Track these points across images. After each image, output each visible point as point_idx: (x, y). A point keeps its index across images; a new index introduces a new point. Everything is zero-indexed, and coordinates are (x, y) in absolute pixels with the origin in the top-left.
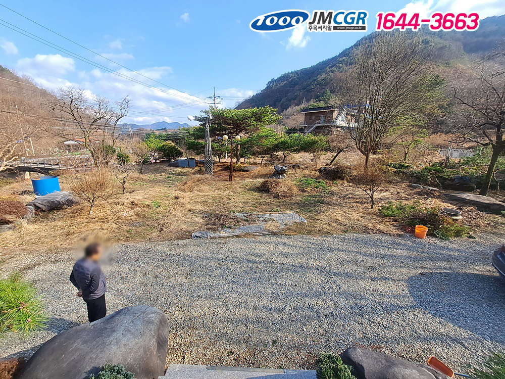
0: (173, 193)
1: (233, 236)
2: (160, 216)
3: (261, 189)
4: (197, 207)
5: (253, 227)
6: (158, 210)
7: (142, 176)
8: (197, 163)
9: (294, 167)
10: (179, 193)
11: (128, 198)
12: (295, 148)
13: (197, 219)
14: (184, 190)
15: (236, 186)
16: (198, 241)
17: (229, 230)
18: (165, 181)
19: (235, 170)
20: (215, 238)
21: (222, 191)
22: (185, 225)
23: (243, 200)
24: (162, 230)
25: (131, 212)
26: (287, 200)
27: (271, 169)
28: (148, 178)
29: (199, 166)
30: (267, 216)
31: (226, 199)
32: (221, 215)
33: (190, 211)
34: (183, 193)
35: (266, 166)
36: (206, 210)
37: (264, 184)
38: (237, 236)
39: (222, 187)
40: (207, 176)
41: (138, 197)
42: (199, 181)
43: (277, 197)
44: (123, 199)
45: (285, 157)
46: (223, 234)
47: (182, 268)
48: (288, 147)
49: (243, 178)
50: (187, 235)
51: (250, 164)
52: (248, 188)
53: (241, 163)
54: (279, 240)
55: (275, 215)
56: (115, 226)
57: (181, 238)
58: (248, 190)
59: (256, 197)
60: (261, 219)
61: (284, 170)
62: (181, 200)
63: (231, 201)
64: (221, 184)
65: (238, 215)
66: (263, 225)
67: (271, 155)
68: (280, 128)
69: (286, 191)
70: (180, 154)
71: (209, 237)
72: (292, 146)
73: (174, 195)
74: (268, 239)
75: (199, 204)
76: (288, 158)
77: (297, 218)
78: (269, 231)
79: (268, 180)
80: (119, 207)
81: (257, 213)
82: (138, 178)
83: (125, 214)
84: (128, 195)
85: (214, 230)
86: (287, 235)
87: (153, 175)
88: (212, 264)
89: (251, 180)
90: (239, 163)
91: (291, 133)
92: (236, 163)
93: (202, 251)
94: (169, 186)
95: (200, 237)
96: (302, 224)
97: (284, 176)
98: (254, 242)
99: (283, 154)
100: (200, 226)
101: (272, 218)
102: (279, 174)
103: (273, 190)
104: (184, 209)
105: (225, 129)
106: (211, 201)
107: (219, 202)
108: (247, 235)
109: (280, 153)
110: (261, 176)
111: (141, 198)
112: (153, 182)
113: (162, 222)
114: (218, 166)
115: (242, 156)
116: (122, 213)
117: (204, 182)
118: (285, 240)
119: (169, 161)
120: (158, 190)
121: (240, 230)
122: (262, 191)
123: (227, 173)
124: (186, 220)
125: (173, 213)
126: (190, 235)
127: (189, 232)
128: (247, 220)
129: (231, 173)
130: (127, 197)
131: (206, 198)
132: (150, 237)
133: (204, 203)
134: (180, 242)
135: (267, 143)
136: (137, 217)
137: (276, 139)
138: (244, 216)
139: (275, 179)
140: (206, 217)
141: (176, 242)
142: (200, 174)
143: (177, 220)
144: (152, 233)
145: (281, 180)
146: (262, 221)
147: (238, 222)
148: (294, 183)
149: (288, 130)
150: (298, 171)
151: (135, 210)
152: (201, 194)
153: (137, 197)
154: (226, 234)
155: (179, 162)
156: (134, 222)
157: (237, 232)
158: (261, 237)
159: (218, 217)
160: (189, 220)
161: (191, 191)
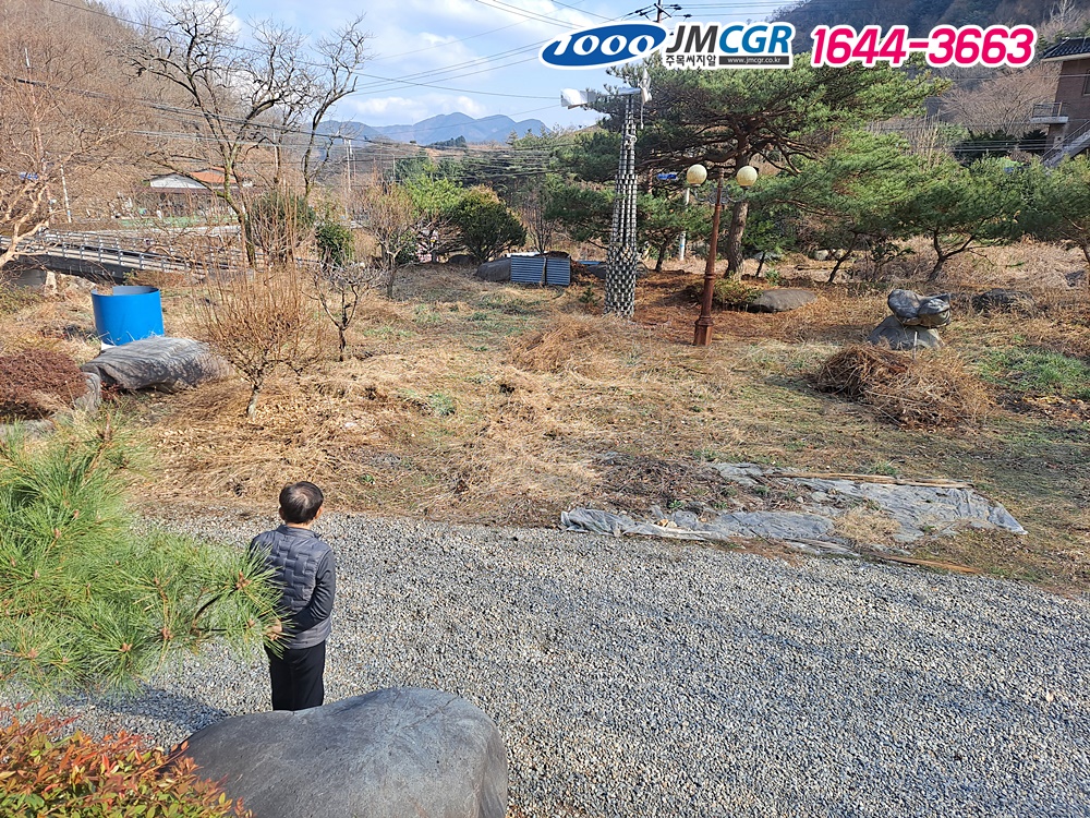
0: (497, 370)
1: (704, 543)
2: (455, 444)
3: (823, 383)
4: (576, 425)
5: (786, 523)
6: (449, 422)
7: (394, 307)
8: (578, 271)
9: (982, 303)
10: (513, 373)
11: (355, 375)
12: (996, 221)
13: (576, 467)
14: (530, 366)
15: (720, 362)
16: (578, 540)
17: (692, 518)
18: (465, 329)
19: (720, 305)
20: (640, 537)
21: (666, 379)
22: (535, 480)
23: (747, 420)
24: (462, 487)
25: (368, 420)
26: (939, 436)
27: (872, 306)
28: (414, 316)
29: (583, 284)
30: (845, 486)
31: (680, 407)
32: (662, 464)
33: (552, 436)
34: (527, 374)
35: (850, 295)
36: (608, 441)
37: (838, 365)
38: (722, 544)
39: (667, 364)
40: (613, 319)
41: (385, 373)
42: (582, 334)
43: (892, 417)
44: (339, 376)
45: (942, 259)
46: (668, 528)
47: (529, 616)
48: (962, 218)
49: (750, 336)
50: (544, 515)
51: (783, 282)
52: (767, 373)
53: (746, 277)
54: (894, 582)
55: (880, 490)
56: (322, 457)
57: (524, 522)
58: (770, 383)
59: (802, 412)
60: (821, 496)
61: (935, 313)
62: (523, 397)
63: (699, 415)
64: (663, 353)
65: (728, 470)
66: (826, 517)
67: (879, 250)
68: (931, 134)
69: (936, 397)
70: (518, 238)
71: (617, 533)
72: (982, 214)
73: (497, 378)
74: (843, 570)
75: (584, 415)
76: (958, 265)
77: (981, 513)
78: (851, 543)
79: (858, 347)
80: (331, 401)
81: (804, 473)
82: (381, 312)
83: (350, 425)
84: (354, 366)
85: (638, 513)
86: (928, 569)
87: (426, 307)
88: (632, 620)
89: (783, 347)
90: (737, 277)
91: (979, 156)
92: (726, 275)
93: (596, 574)
94: (479, 347)
95: (585, 527)
96: (999, 536)
97: (930, 339)
98: (788, 574)
99: (936, 246)
100: (588, 489)
101: (867, 497)
102: (911, 328)
103: (874, 389)
104: (531, 427)
105: (697, 142)
106: (624, 409)
107: (655, 415)
108: (761, 543)
109: (921, 244)
110: (827, 333)
111: (394, 378)
112: (432, 331)
113: (464, 463)
114: (654, 286)
115: (750, 251)
116: (340, 419)
117: (604, 342)
118: (920, 586)
119: (477, 259)
120: (443, 358)
121: (734, 524)
122: (828, 390)
123: (687, 315)
124: (542, 464)
125: (498, 437)
126: (554, 517)
127: (551, 506)
128: (761, 494)
129: (703, 312)
130: (353, 372)
131: (607, 397)
132: (427, 504)
133: (602, 415)
134: (520, 534)
135: (866, 196)
136: (387, 438)
137: (911, 182)
138: (750, 476)
139: (887, 348)
140: (607, 463)
141: (508, 532)
142: (586, 311)
143: (512, 464)
144: (432, 492)
145: (917, 355)
146: (824, 503)
147: (725, 494)
148: (977, 368)
149: (965, 143)
150: (1000, 320)
151: (380, 414)
152: (588, 382)
153: (384, 376)
154: (680, 531)
155: (514, 266)
156: (377, 451)
157: (722, 529)
158: (817, 562)
159: (652, 469)
160: (549, 466)
161: (554, 371)
